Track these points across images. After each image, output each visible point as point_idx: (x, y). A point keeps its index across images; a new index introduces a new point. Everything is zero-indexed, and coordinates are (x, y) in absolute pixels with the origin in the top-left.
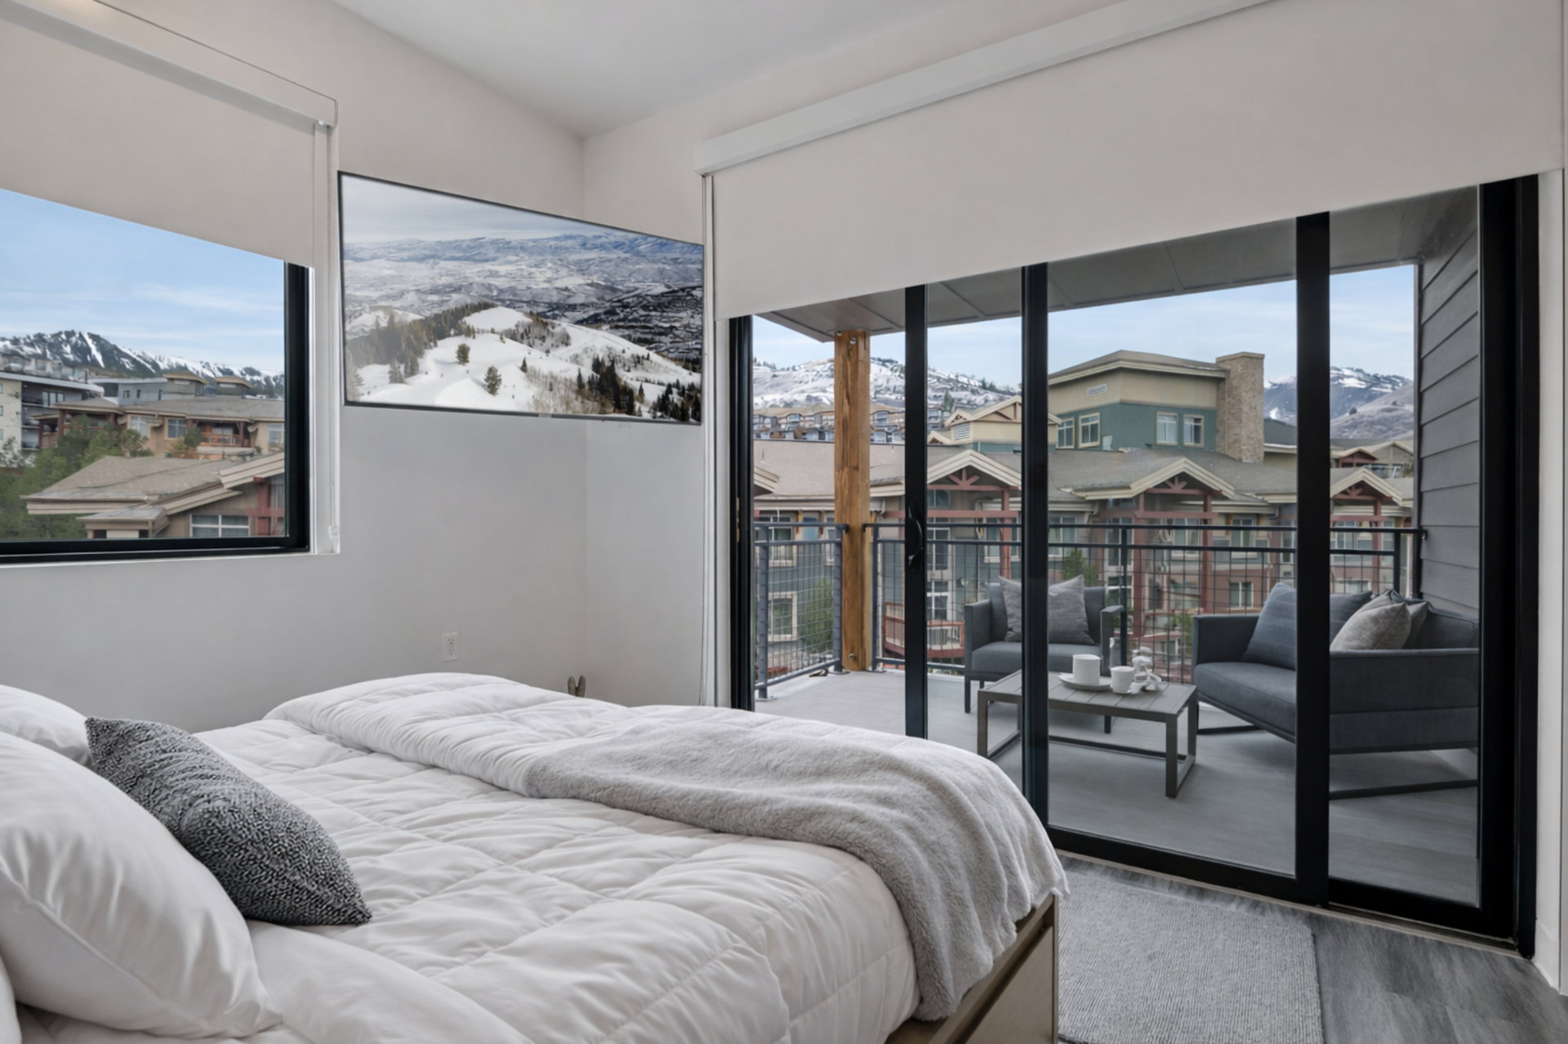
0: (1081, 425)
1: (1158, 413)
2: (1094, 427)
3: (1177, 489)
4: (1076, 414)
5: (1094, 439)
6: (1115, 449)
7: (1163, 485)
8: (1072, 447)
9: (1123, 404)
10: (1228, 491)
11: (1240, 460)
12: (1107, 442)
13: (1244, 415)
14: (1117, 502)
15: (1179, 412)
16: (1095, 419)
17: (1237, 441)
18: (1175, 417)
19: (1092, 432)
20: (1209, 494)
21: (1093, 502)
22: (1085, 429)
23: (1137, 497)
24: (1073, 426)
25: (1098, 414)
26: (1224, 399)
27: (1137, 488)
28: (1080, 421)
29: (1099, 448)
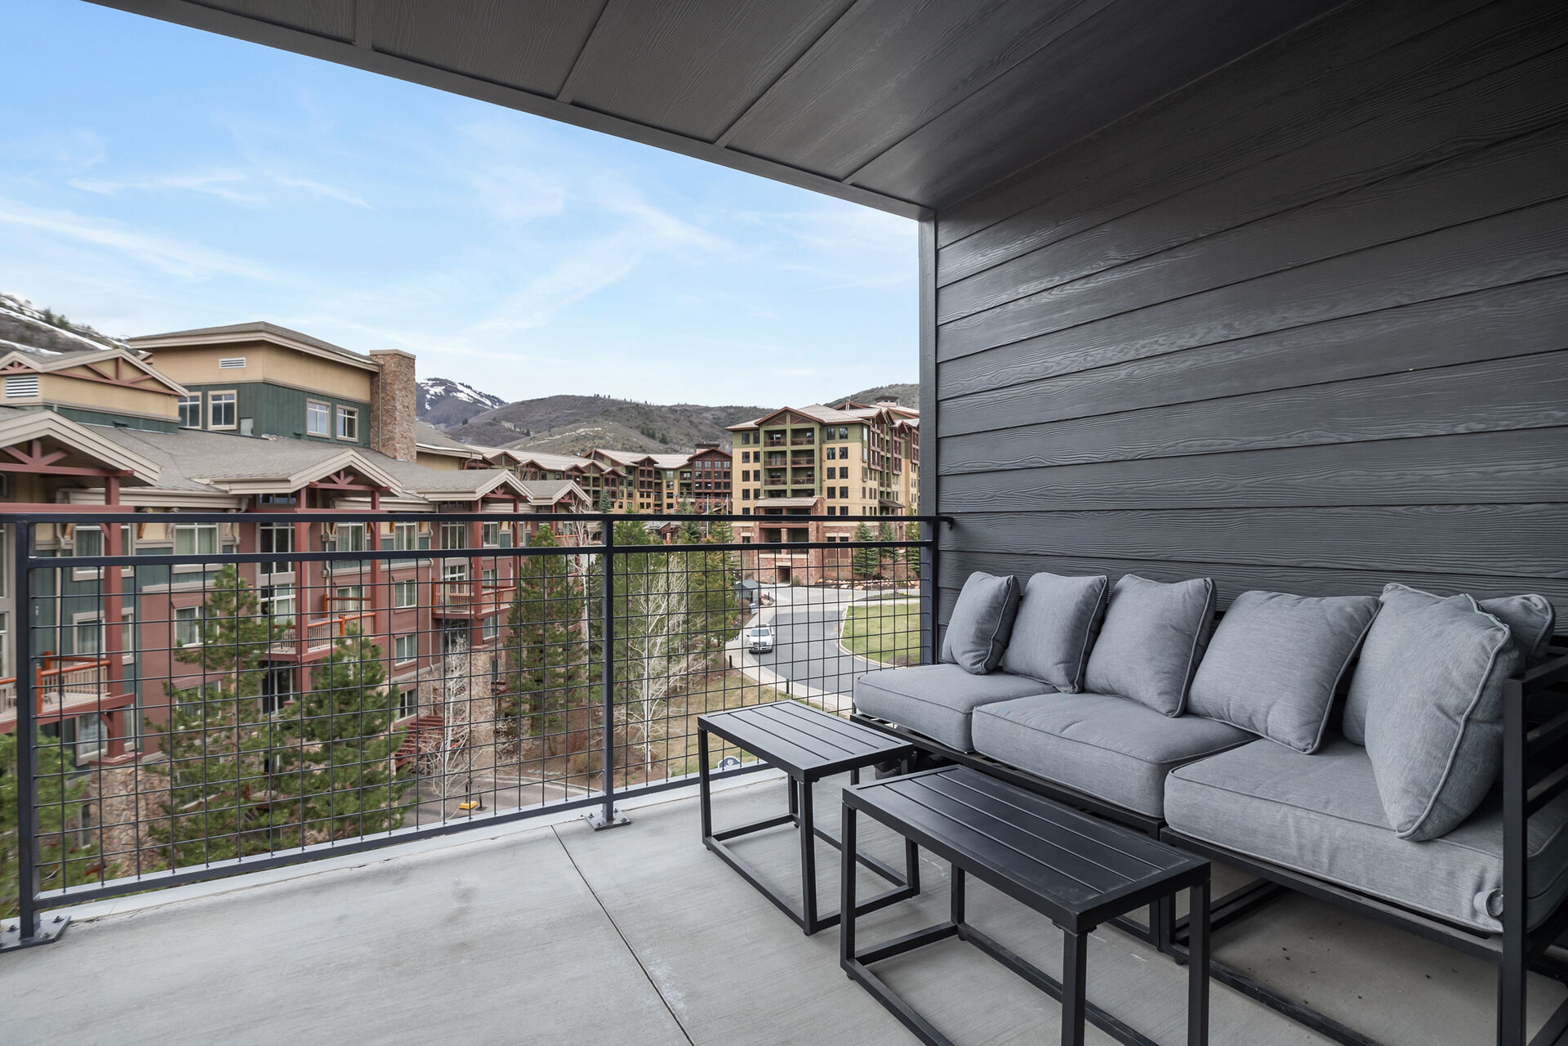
0: (211, 403)
1: (309, 400)
2: (229, 407)
3: (343, 484)
4: (204, 388)
5: (229, 421)
6: (256, 434)
7: (328, 479)
8: (199, 427)
9: (266, 383)
10: (395, 489)
11: (395, 458)
12: (247, 425)
13: (397, 413)
14: (267, 497)
15: (333, 401)
16: (230, 397)
17: (392, 439)
18: (328, 406)
19: (224, 414)
20: (375, 490)
21: (239, 498)
22: (217, 409)
23: (297, 494)
24: (200, 403)
25: (234, 392)
26: (377, 393)
27: (299, 482)
28: (210, 398)
29: (237, 433)
